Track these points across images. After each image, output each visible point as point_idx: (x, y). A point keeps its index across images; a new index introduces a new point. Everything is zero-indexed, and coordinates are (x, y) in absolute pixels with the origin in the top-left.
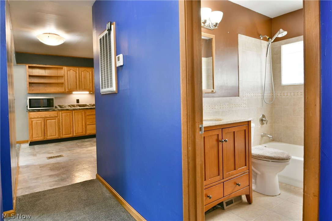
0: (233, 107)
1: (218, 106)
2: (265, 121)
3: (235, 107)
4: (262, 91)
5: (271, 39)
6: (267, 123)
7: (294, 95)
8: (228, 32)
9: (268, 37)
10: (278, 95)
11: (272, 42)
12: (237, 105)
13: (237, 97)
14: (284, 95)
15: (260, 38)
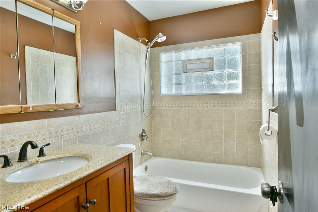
0: (108, 125)
1: (86, 127)
2: (145, 136)
3: (111, 125)
4: (142, 102)
5: (150, 43)
6: (147, 140)
7: (172, 106)
8: (101, 23)
9: (147, 41)
10: (156, 106)
11: (151, 47)
12: (114, 121)
13: (113, 112)
14: (163, 106)
15: (138, 40)
